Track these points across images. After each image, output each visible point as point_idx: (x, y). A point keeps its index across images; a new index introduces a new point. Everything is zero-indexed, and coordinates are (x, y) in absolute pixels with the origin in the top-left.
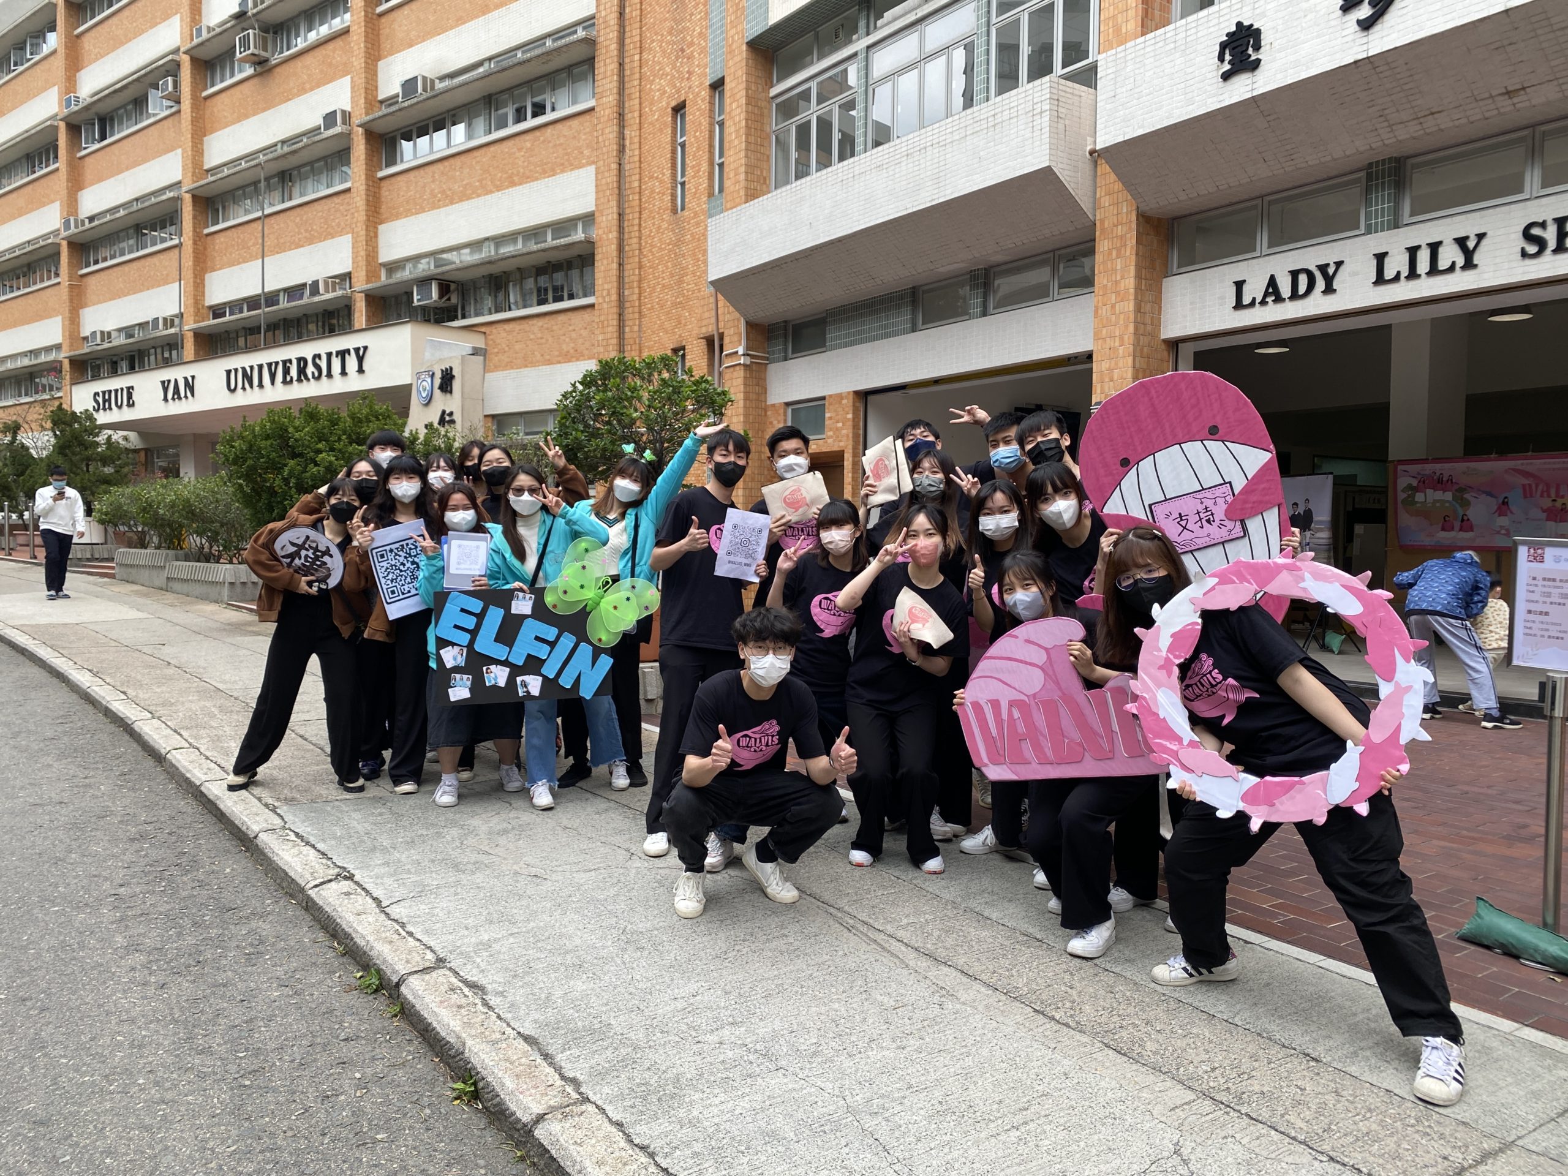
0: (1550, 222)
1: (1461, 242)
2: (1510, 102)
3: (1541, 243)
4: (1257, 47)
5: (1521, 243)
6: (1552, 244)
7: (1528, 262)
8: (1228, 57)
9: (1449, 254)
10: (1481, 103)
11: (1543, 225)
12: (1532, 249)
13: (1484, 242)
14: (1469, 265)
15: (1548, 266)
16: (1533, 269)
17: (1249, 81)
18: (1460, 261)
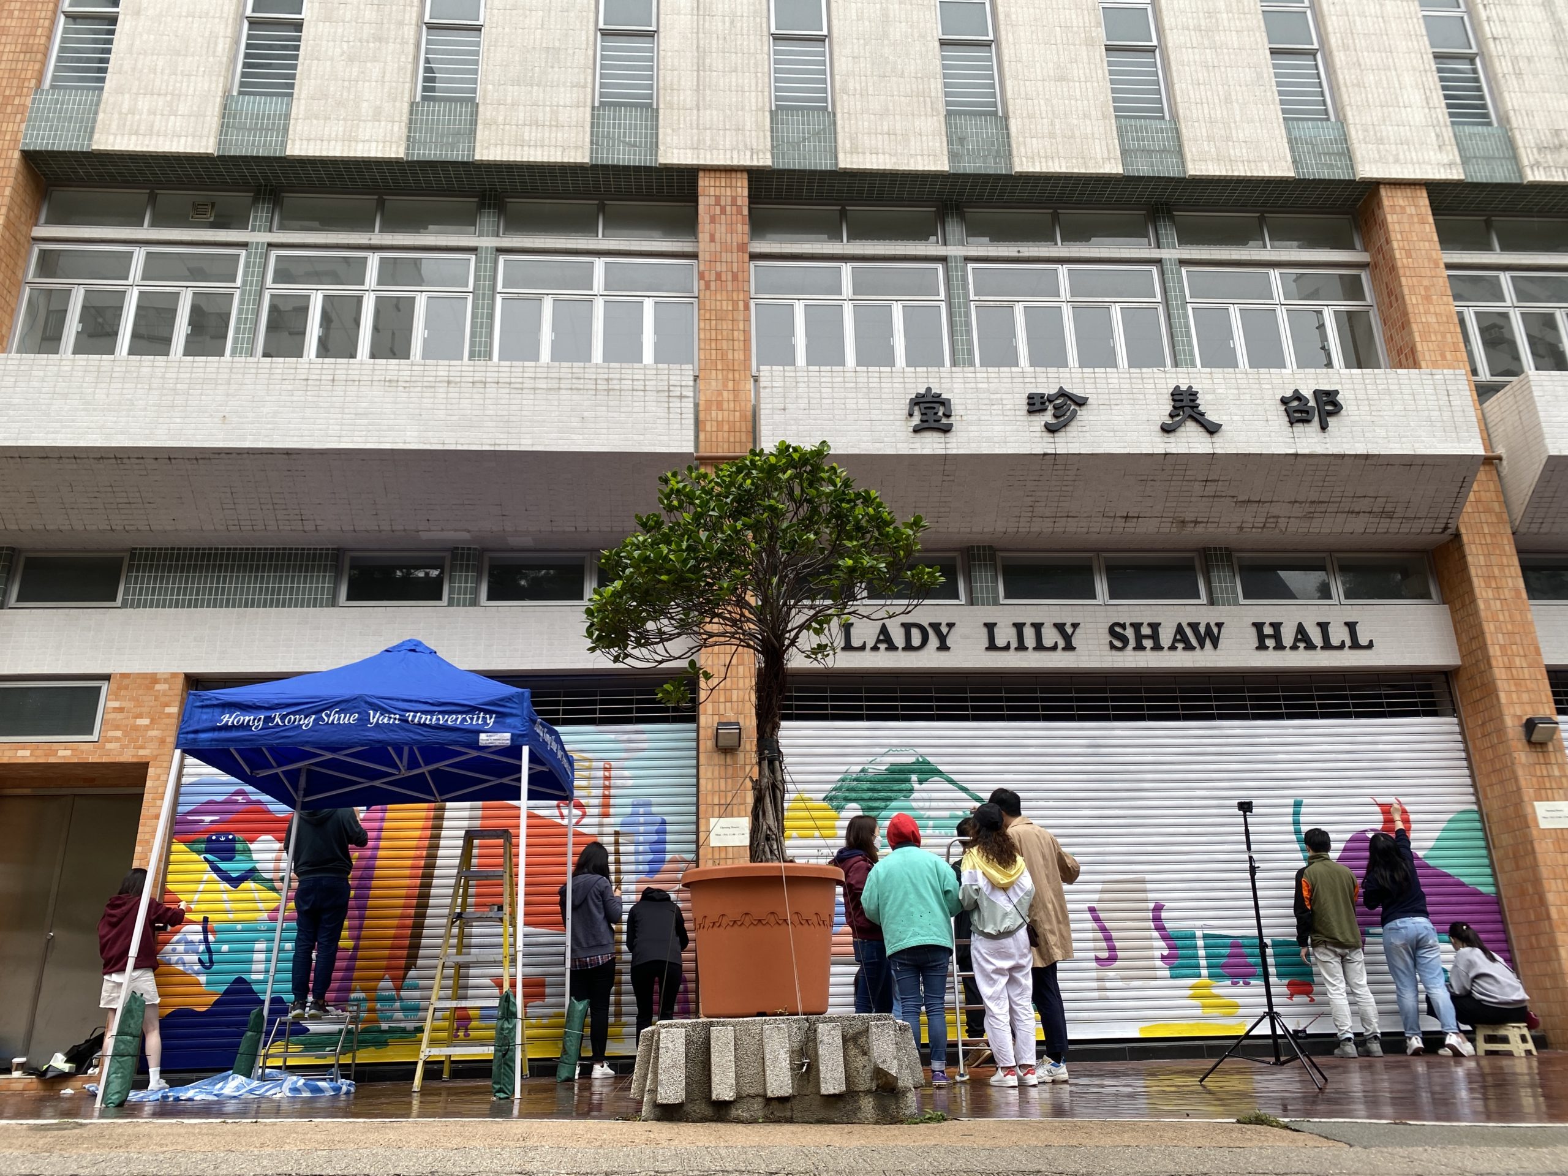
0: (1127, 625)
1: (1060, 627)
2: (1123, 525)
3: (1125, 641)
4: (948, 416)
5: (1108, 638)
6: (1132, 643)
7: (1114, 653)
8: (917, 413)
9: (1050, 636)
10: (1105, 519)
11: (1123, 626)
12: (1118, 644)
13: (1078, 631)
14: (1069, 647)
15: (1131, 659)
16: (1120, 659)
17: (942, 440)
18: (1061, 643)
